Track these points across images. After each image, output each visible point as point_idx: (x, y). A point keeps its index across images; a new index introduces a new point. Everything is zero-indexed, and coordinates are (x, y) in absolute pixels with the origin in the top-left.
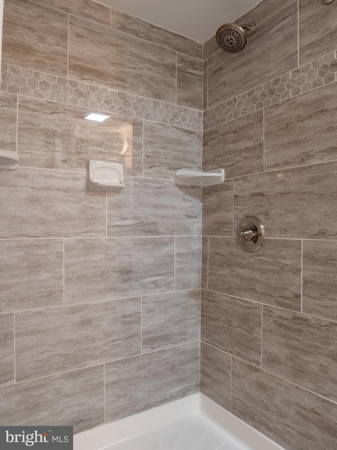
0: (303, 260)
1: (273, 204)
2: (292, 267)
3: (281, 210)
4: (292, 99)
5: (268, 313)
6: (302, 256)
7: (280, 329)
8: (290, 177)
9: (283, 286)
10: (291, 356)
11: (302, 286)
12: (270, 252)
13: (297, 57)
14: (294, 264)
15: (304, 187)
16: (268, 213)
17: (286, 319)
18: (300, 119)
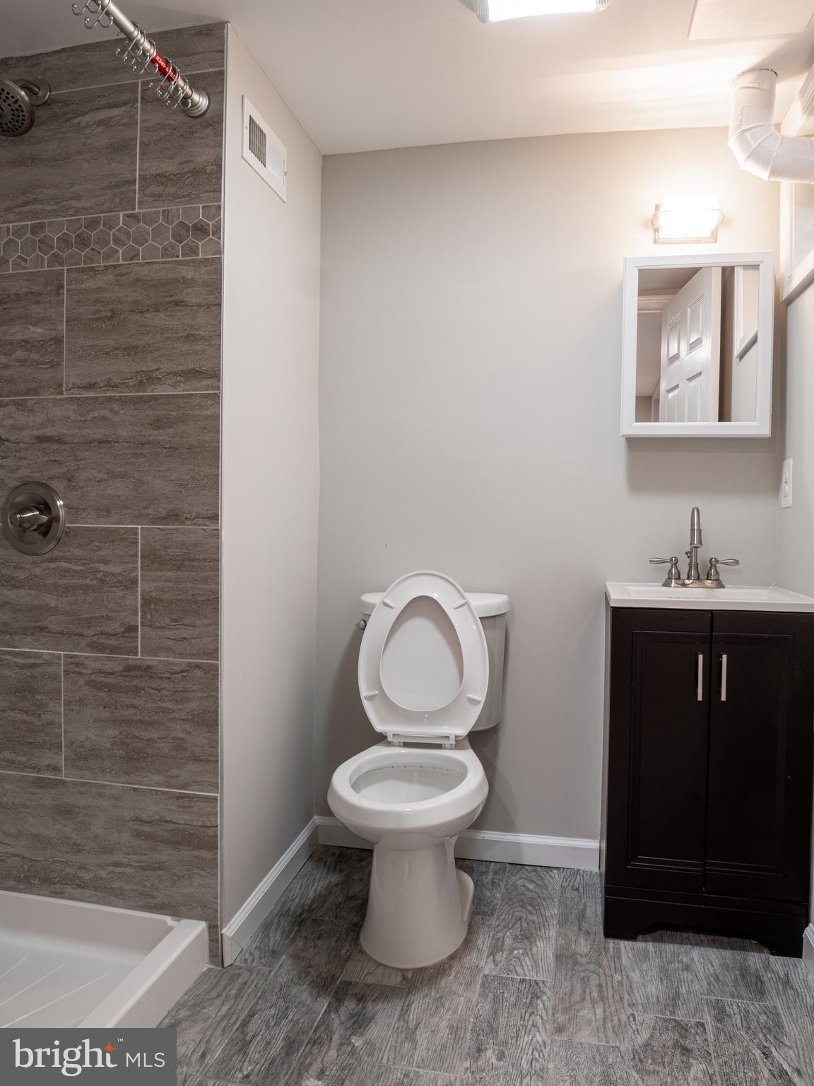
0: (141, 563)
1: (84, 460)
2: (121, 578)
3: (99, 472)
4: (123, 267)
5: (75, 667)
6: (139, 556)
7: (100, 694)
8: (117, 411)
9: (104, 614)
10: (122, 737)
11: (139, 610)
12: (79, 552)
13: (135, 190)
14: (126, 571)
15: (143, 433)
16: (73, 476)
17: (111, 674)
18: (137, 308)
